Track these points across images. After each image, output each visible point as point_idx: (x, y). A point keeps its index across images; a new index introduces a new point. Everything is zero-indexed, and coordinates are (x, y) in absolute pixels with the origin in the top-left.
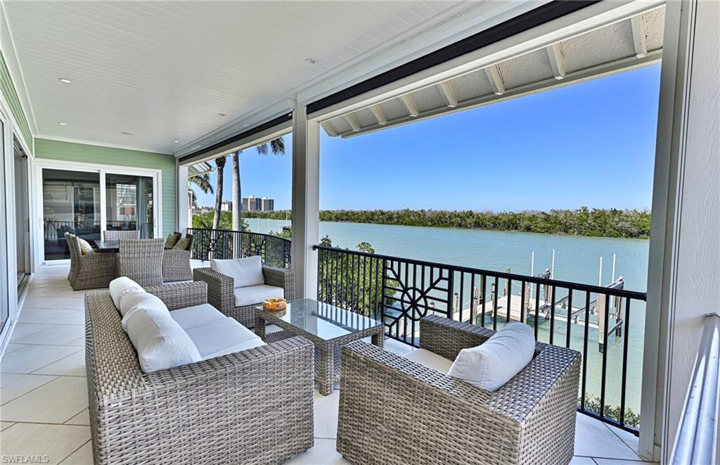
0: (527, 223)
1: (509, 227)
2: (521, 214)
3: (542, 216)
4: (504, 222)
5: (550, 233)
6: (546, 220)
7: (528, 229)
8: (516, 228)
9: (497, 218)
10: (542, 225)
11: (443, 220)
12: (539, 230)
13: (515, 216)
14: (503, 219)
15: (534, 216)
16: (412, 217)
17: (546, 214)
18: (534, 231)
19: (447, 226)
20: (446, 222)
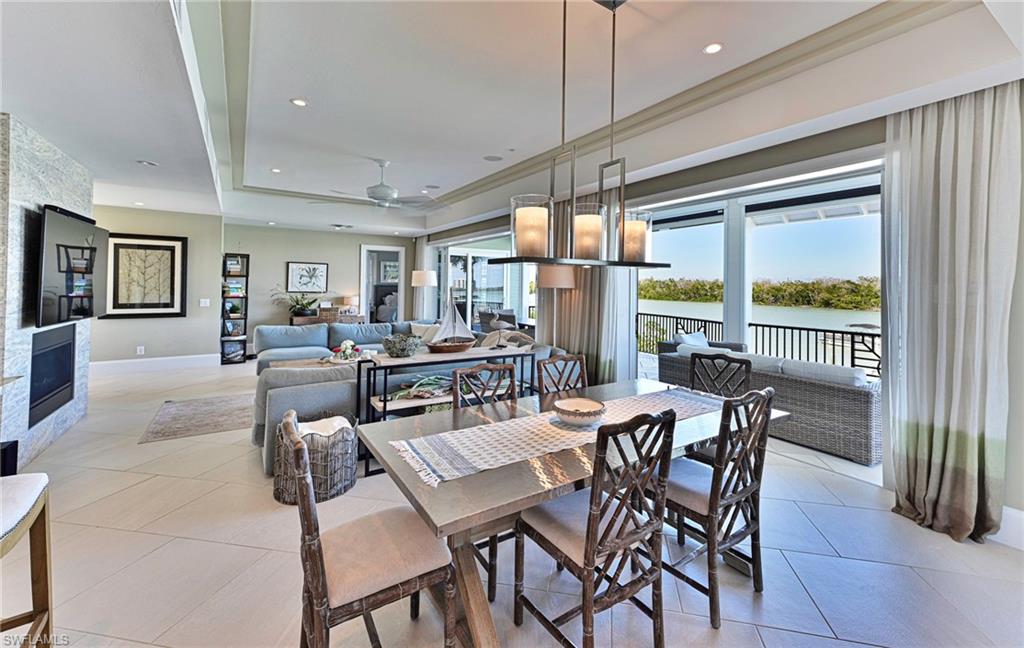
0: (825, 295)
1: (797, 301)
2: (813, 283)
3: (847, 286)
4: (791, 294)
5: (861, 309)
6: (853, 291)
7: (827, 304)
8: (809, 303)
9: (778, 290)
10: (848, 298)
11: (703, 292)
12: (843, 305)
13: (806, 286)
14: (789, 290)
15: (834, 286)
16: (658, 289)
17: (854, 283)
18: (836, 307)
19: (706, 301)
20: (706, 295)
